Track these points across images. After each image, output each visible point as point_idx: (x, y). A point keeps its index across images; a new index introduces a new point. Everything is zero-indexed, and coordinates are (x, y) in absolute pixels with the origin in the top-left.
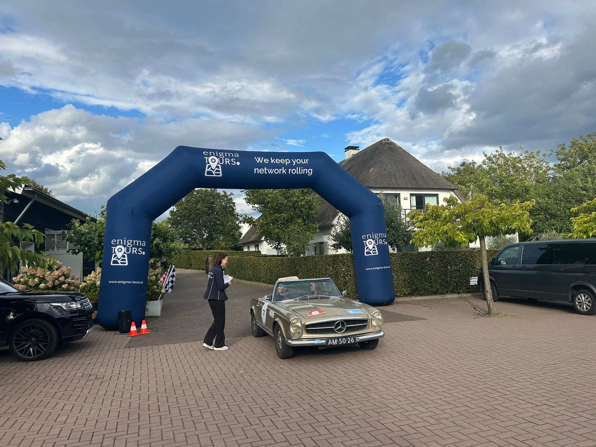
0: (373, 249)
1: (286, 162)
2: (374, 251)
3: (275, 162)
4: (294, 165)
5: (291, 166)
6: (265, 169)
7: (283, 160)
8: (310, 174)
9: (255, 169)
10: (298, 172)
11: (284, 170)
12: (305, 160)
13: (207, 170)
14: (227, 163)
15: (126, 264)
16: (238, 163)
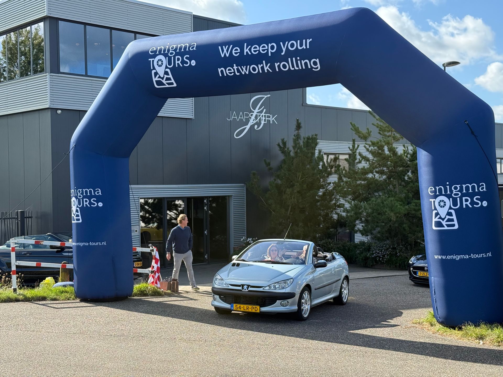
0: (448, 217)
1: (270, 50)
2: (449, 220)
3: (251, 52)
4: (283, 54)
5: (277, 57)
6: (235, 67)
7: (264, 47)
8: (317, 68)
9: (219, 69)
10: (293, 68)
11: (266, 67)
12: (304, 41)
13: (155, 79)
14: (178, 64)
15: (81, 221)
16: (193, 63)
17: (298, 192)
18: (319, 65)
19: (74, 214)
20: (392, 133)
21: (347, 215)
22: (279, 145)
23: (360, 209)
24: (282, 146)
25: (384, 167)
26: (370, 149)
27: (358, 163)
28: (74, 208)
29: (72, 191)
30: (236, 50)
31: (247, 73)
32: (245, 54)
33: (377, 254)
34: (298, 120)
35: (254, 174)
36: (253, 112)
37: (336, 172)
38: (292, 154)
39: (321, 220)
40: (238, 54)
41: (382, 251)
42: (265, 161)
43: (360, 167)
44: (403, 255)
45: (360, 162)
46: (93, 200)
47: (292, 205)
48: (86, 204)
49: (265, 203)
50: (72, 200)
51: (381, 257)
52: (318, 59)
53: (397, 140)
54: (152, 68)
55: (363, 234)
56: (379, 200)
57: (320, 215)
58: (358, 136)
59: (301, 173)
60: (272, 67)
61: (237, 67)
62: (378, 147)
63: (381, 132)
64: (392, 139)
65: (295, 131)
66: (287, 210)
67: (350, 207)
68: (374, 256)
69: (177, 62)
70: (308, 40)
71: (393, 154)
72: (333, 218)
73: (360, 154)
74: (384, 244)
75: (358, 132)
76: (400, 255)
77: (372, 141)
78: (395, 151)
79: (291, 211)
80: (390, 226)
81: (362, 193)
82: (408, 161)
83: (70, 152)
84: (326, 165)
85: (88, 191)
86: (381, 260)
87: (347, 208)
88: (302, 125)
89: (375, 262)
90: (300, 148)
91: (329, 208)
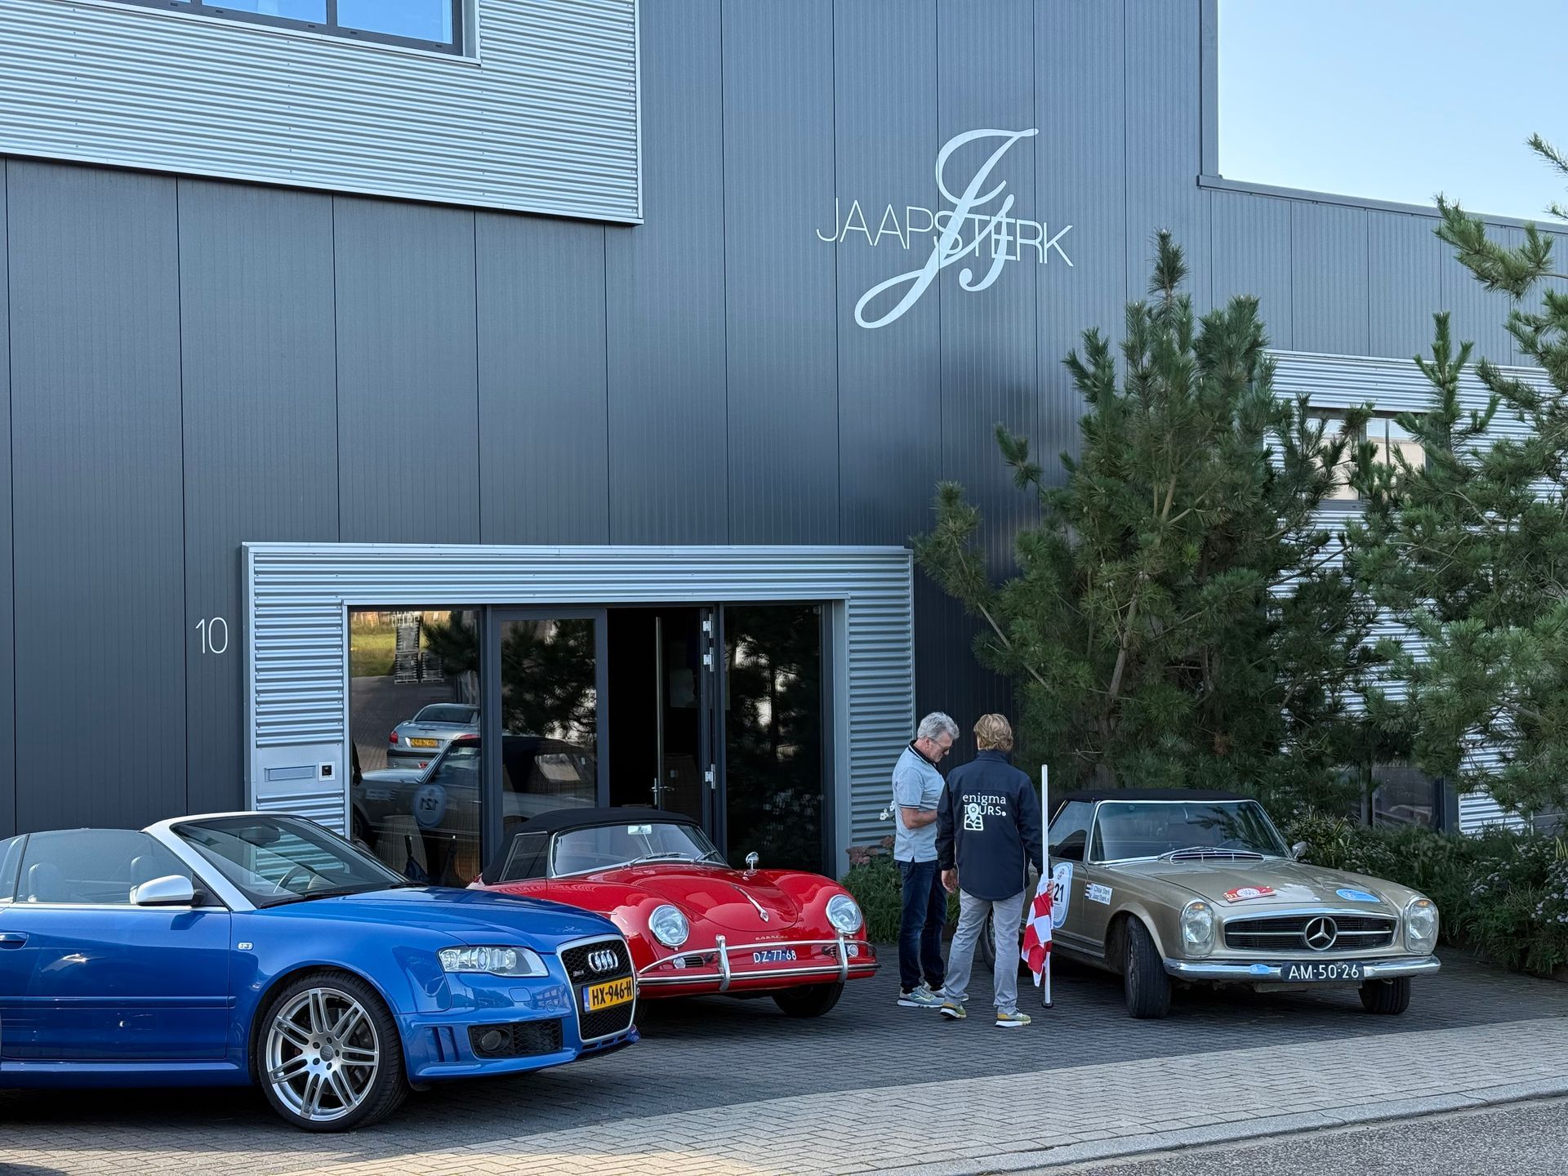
17: (1162, 580)
21: (1413, 696)
22: (1073, 363)
23: (1487, 662)
24: (1089, 367)
27: (1464, 434)
34: (1164, 238)
35: (950, 497)
39: (1285, 721)
42: (999, 433)
43: (1481, 449)
45: (1478, 428)
47: (1131, 644)
49: (1003, 637)
55: (1507, 803)
57: (1277, 696)
58: (1474, 275)
59: (1173, 482)
65: (1151, 292)
66: (1105, 671)
67: (1432, 652)
72: (1342, 709)
75: (1477, 252)
77: (1555, 296)
79: (1126, 678)
81: (1499, 583)
87: (1416, 660)
88: (1187, 260)
91: (1325, 661)
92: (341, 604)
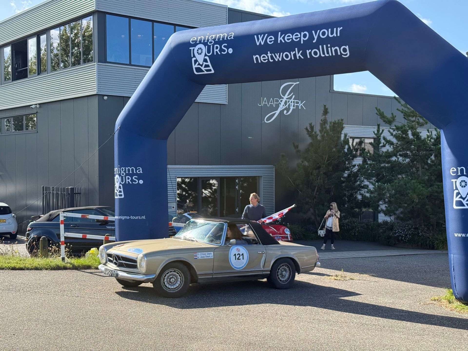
1: (302, 38)
3: (284, 40)
4: (314, 41)
5: (309, 44)
6: (269, 55)
7: (297, 35)
8: (347, 54)
9: (254, 56)
10: (323, 54)
11: (298, 53)
12: (335, 29)
13: (194, 67)
14: (216, 52)
15: (123, 197)
16: (231, 51)
17: (325, 173)
18: (348, 52)
19: (117, 190)
20: (417, 118)
21: (371, 196)
22: (307, 129)
23: (383, 191)
24: (310, 130)
25: (407, 150)
26: (394, 133)
27: (382, 147)
28: (117, 185)
29: (116, 169)
30: (271, 38)
31: (280, 60)
32: (279, 42)
33: (399, 234)
34: (325, 106)
35: (283, 156)
36: (283, 98)
37: (360, 155)
38: (319, 138)
39: (346, 200)
40: (273, 42)
41: (404, 231)
42: (293, 144)
43: (384, 151)
44: (425, 235)
45: (384, 146)
46: (135, 178)
47: (318, 185)
48: (128, 181)
49: (293, 184)
50: (116, 178)
51: (403, 237)
52: (347, 46)
53: (421, 125)
54: (192, 56)
55: (386, 215)
56: (402, 182)
57: (345, 195)
58: (383, 121)
59: (327, 156)
60: (304, 54)
61: (271, 55)
62: (402, 132)
63: (406, 117)
64: (416, 124)
65: (322, 116)
66: (313, 190)
67: (374, 189)
68: (396, 235)
69: (215, 50)
70: (339, 28)
71: (417, 138)
72: (357, 198)
73: (384, 138)
74: (407, 224)
75: (383, 117)
76: (423, 235)
77: (397, 125)
78: (419, 135)
79: (317, 192)
80: (413, 207)
81: (386, 175)
82: (432, 145)
83: (115, 133)
84: (351, 148)
85: (131, 169)
86: (403, 239)
87: (371, 190)
88: (329, 110)
89: (398, 241)
90: (327, 132)
91: (353, 189)
92: (176, 177)
